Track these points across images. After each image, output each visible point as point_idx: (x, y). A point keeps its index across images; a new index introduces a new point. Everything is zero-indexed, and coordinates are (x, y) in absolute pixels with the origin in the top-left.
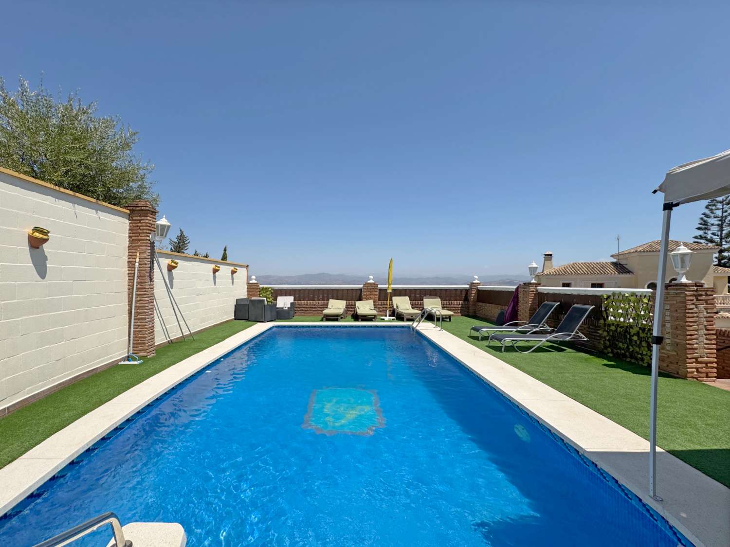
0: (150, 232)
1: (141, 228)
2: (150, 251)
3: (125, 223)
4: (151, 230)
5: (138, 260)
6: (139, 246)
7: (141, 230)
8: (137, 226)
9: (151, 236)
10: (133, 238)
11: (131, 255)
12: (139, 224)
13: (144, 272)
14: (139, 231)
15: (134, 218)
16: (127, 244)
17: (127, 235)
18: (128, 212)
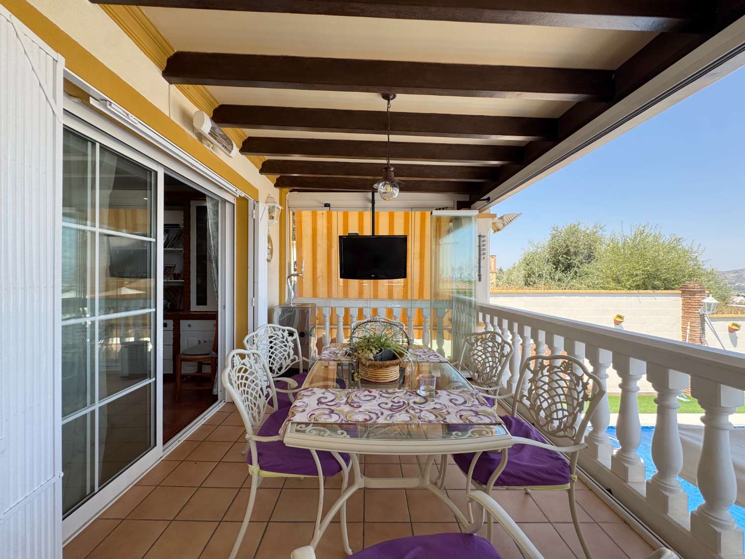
0: (699, 306)
1: (691, 304)
2: (699, 321)
3: (679, 300)
4: (700, 305)
5: (689, 327)
6: (690, 317)
7: (691, 305)
8: (688, 302)
9: (700, 310)
10: (685, 311)
11: (684, 323)
12: (690, 301)
13: (695, 337)
14: (690, 306)
15: (685, 296)
16: (681, 314)
17: (681, 308)
18: (681, 292)
